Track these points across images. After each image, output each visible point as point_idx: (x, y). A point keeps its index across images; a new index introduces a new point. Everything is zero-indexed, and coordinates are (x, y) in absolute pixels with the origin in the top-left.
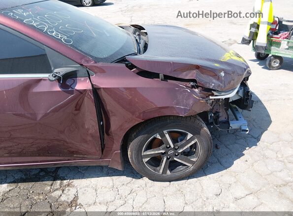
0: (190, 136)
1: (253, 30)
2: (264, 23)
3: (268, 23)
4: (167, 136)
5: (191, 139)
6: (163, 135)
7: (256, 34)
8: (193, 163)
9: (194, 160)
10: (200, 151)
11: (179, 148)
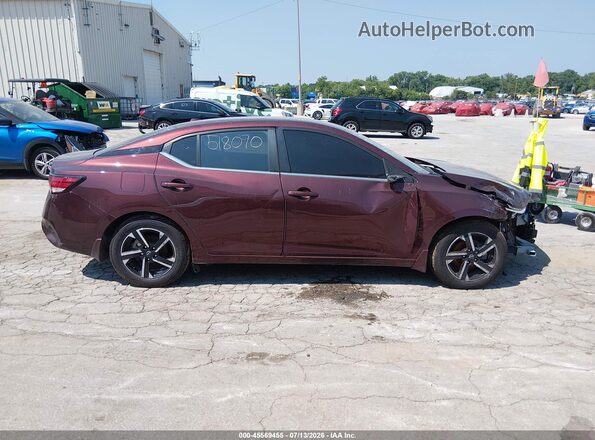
0: (490, 240)
1: (525, 174)
2: (537, 167)
3: (543, 168)
4: (471, 238)
5: (491, 244)
6: (466, 237)
7: (529, 180)
8: (489, 269)
9: (491, 266)
10: (497, 257)
11: (479, 252)
